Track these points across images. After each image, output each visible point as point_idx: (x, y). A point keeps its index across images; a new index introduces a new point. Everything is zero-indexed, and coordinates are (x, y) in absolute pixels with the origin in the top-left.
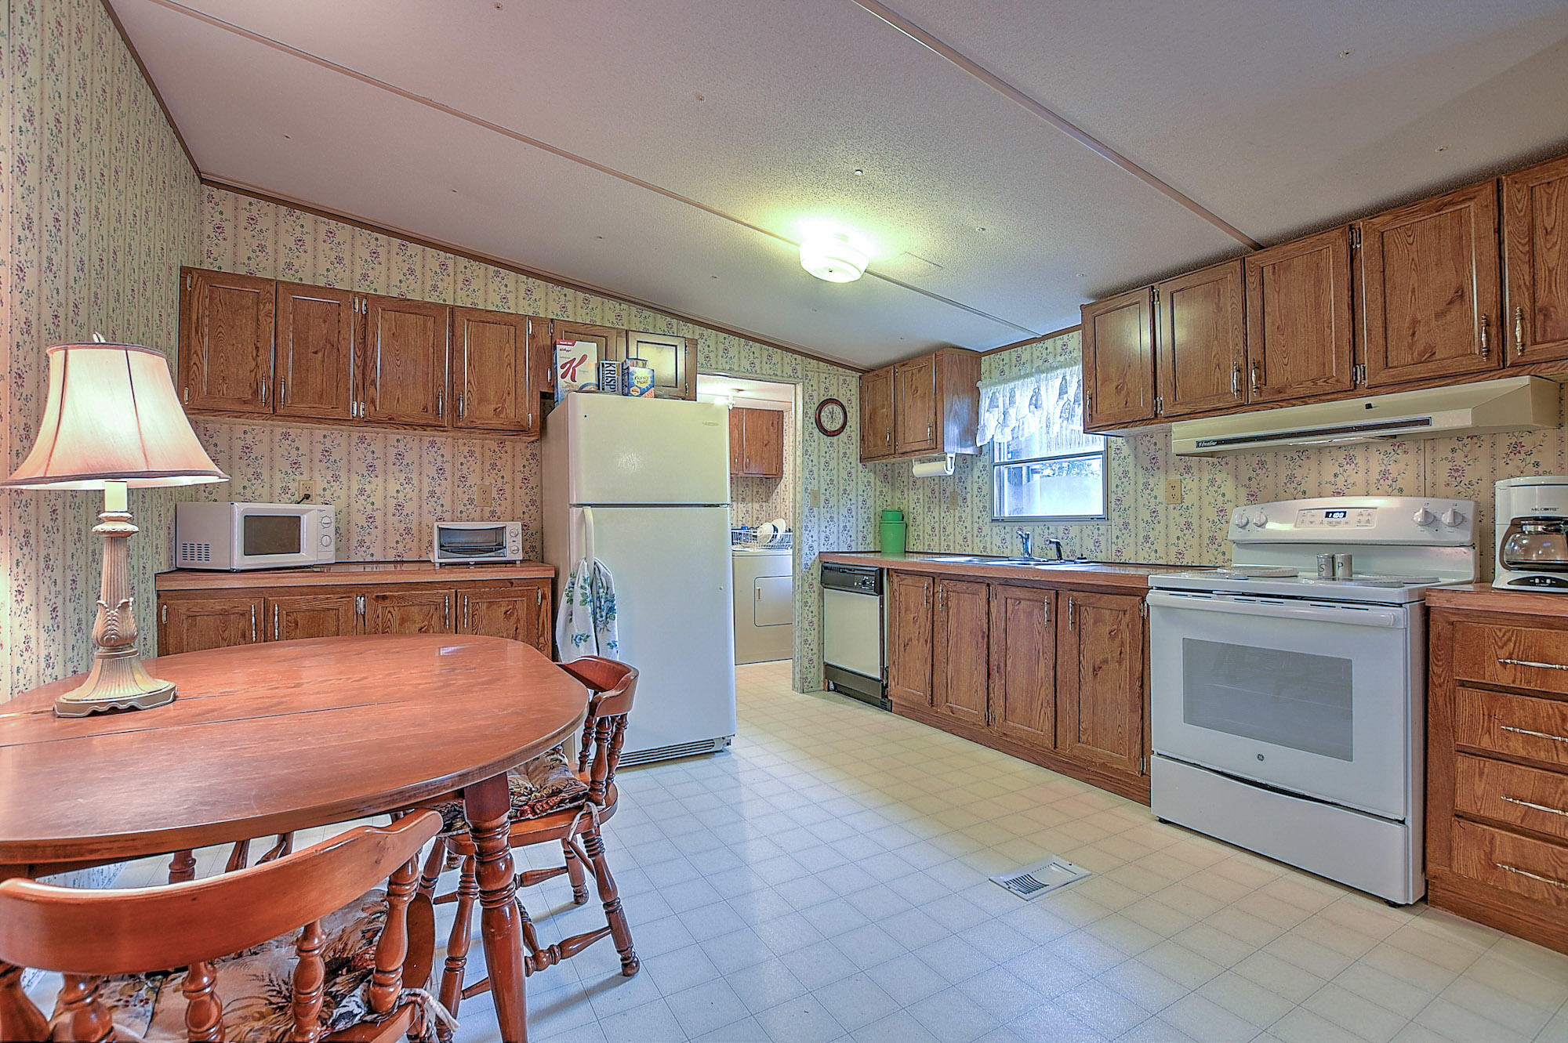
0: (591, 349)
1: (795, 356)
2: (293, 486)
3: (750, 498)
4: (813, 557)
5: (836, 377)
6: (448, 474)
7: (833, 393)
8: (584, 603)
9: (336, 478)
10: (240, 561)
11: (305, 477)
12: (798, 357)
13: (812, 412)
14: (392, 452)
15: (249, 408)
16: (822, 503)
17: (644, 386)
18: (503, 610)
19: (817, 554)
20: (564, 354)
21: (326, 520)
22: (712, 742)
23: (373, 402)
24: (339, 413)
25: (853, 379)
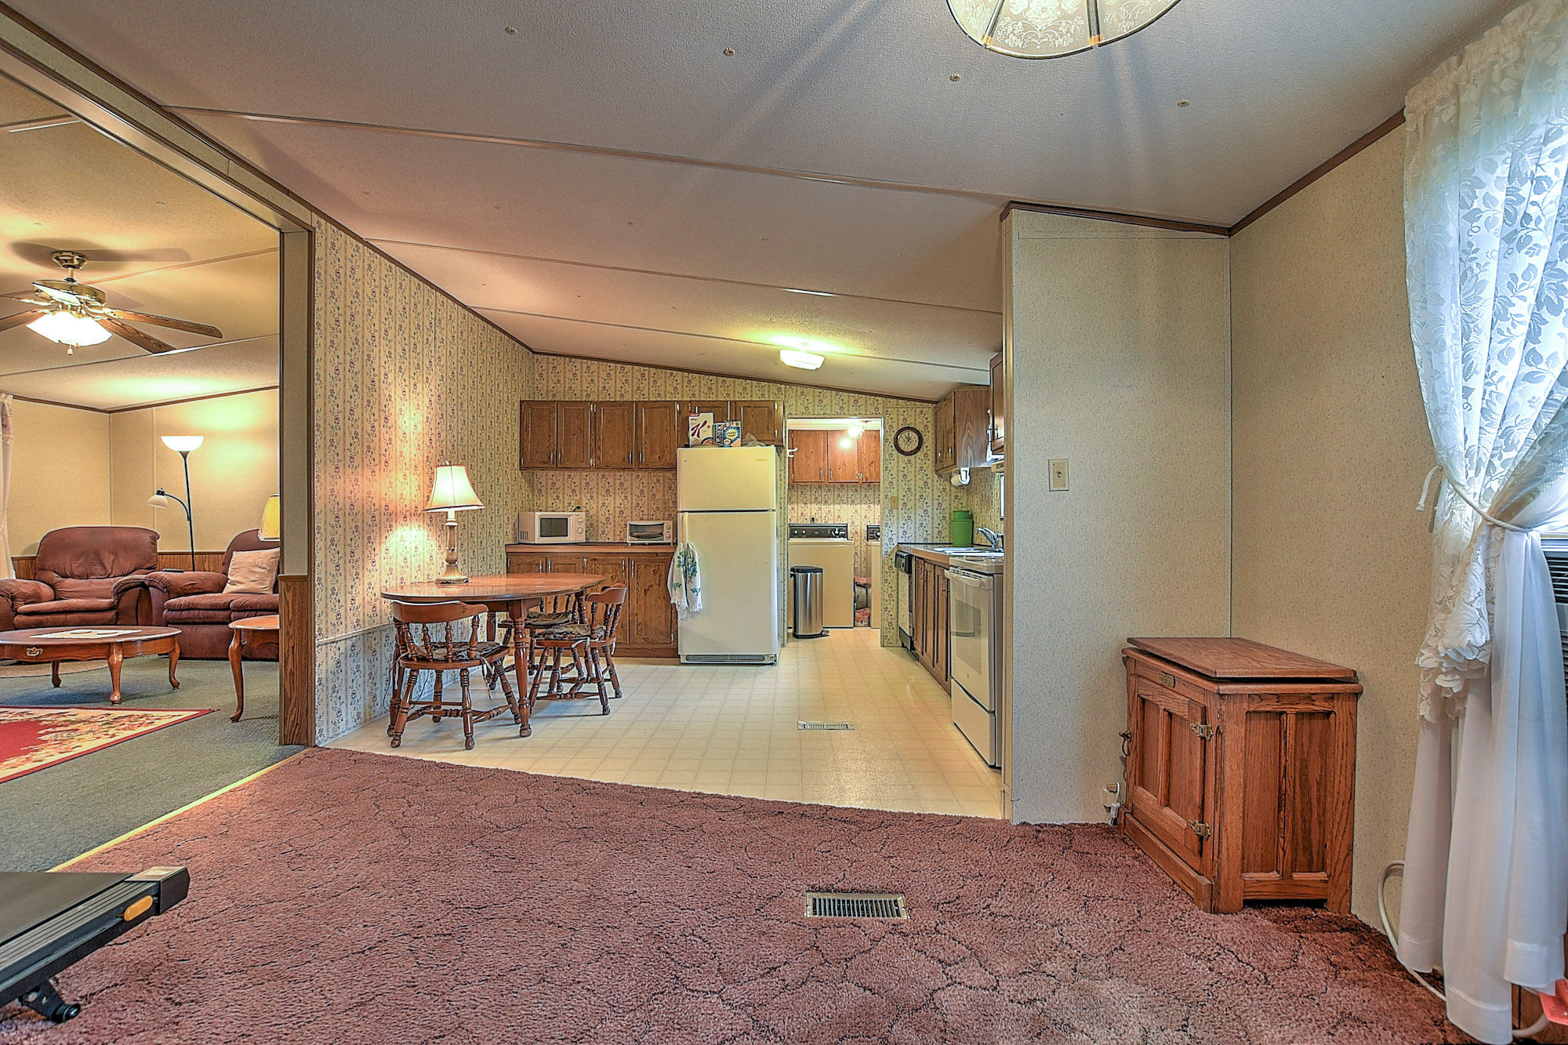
0: (709, 417)
1: (877, 398)
2: (573, 502)
3: (832, 501)
4: (893, 547)
5: (914, 410)
6: (646, 494)
7: (910, 422)
8: (679, 566)
9: (592, 497)
10: (538, 540)
11: (578, 498)
12: (880, 399)
13: (891, 438)
14: (618, 482)
15: (546, 465)
16: (900, 506)
17: (733, 438)
18: (653, 569)
19: (896, 544)
20: (694, 421)
21: (580, 520)
22: (763, 657)
23: (599, 458)
24: (584, 465)
25: (929, 410)
